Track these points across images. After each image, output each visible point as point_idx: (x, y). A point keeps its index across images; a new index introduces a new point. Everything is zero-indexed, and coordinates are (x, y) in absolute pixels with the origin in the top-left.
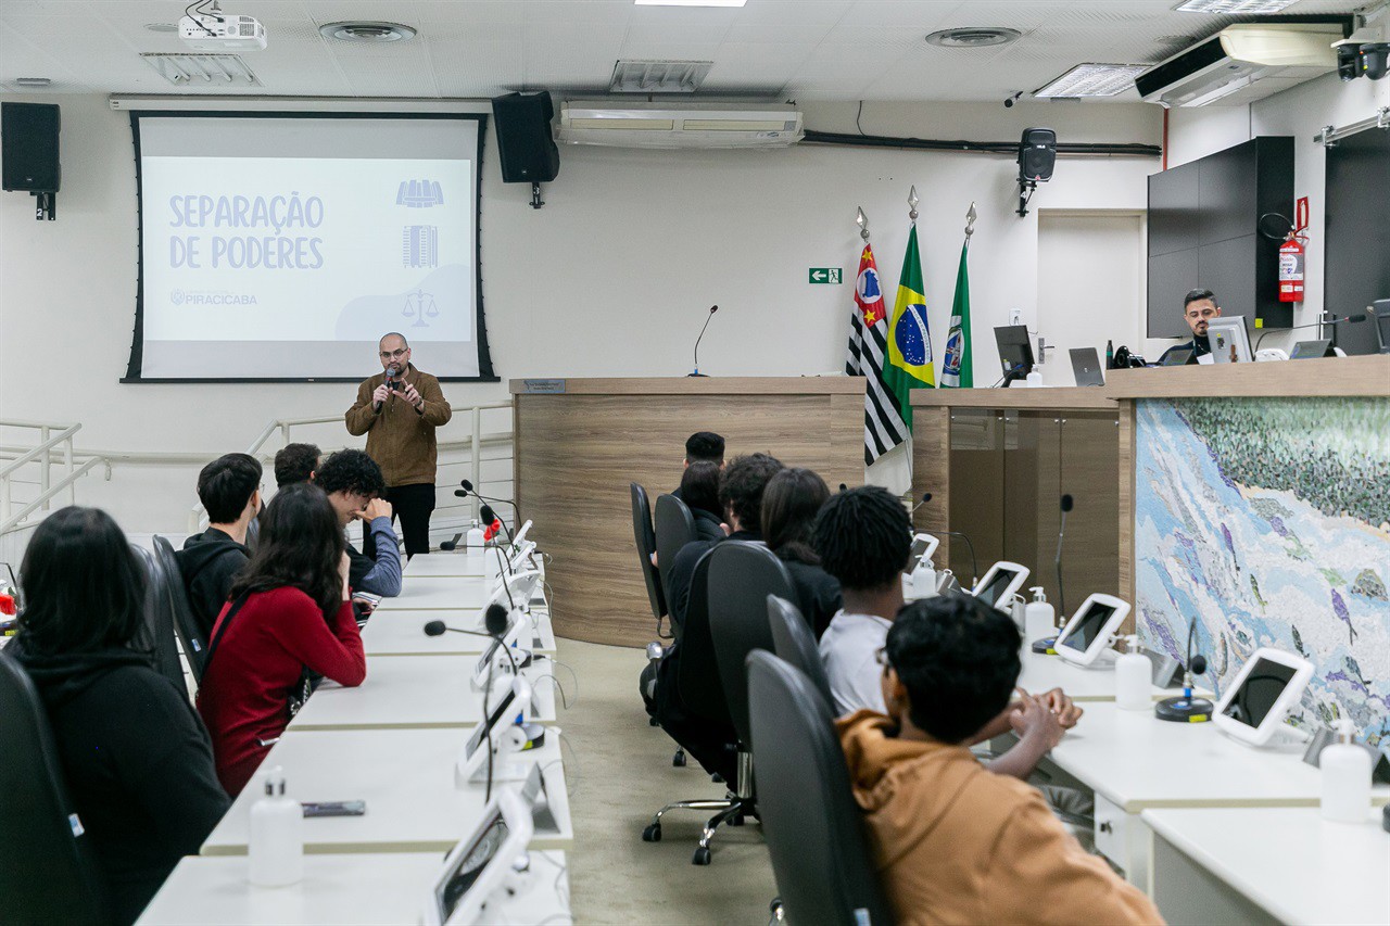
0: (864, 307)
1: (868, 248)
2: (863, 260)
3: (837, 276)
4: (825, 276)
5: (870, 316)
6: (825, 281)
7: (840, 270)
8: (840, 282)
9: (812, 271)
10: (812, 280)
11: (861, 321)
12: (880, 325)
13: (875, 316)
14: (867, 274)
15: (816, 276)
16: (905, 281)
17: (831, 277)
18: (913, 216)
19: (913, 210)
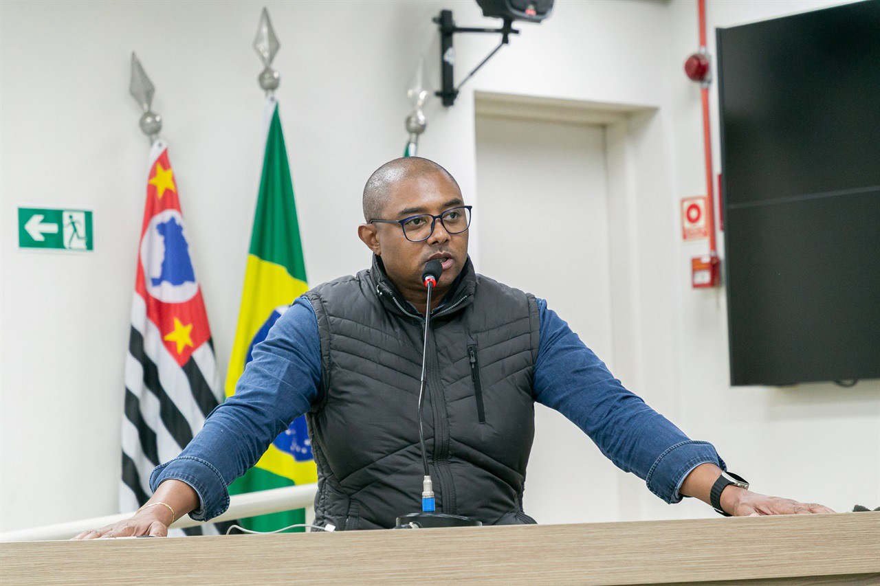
0: (160, 313)
1: (163, 161)
2: (152, 190)
3: (82, 231)
4: (52, 228)
5: (181, 334)
6: (54, 241)
7: (89, 215)
8: (90, 246)
9: (25, 215)
10: (26, 241)
11: (153, 345)
12: (202, 356)
13: (193, 335)
14: (162, 228)
15: (36, 228)
16: (261, 247)
17: (68, 231)
18: (269, 84)
19: (268, 70)
